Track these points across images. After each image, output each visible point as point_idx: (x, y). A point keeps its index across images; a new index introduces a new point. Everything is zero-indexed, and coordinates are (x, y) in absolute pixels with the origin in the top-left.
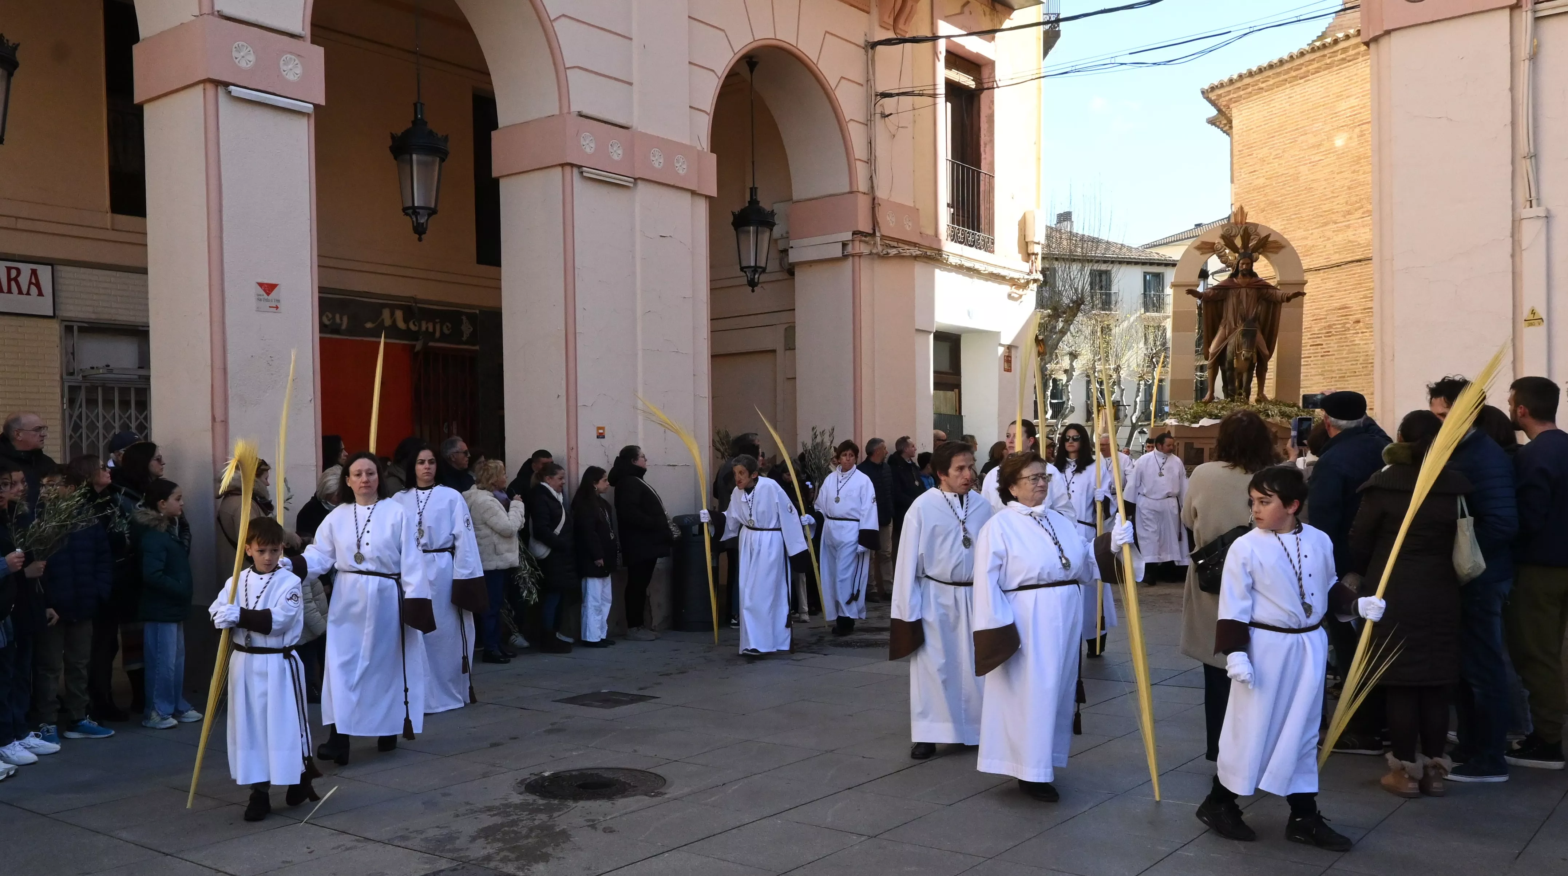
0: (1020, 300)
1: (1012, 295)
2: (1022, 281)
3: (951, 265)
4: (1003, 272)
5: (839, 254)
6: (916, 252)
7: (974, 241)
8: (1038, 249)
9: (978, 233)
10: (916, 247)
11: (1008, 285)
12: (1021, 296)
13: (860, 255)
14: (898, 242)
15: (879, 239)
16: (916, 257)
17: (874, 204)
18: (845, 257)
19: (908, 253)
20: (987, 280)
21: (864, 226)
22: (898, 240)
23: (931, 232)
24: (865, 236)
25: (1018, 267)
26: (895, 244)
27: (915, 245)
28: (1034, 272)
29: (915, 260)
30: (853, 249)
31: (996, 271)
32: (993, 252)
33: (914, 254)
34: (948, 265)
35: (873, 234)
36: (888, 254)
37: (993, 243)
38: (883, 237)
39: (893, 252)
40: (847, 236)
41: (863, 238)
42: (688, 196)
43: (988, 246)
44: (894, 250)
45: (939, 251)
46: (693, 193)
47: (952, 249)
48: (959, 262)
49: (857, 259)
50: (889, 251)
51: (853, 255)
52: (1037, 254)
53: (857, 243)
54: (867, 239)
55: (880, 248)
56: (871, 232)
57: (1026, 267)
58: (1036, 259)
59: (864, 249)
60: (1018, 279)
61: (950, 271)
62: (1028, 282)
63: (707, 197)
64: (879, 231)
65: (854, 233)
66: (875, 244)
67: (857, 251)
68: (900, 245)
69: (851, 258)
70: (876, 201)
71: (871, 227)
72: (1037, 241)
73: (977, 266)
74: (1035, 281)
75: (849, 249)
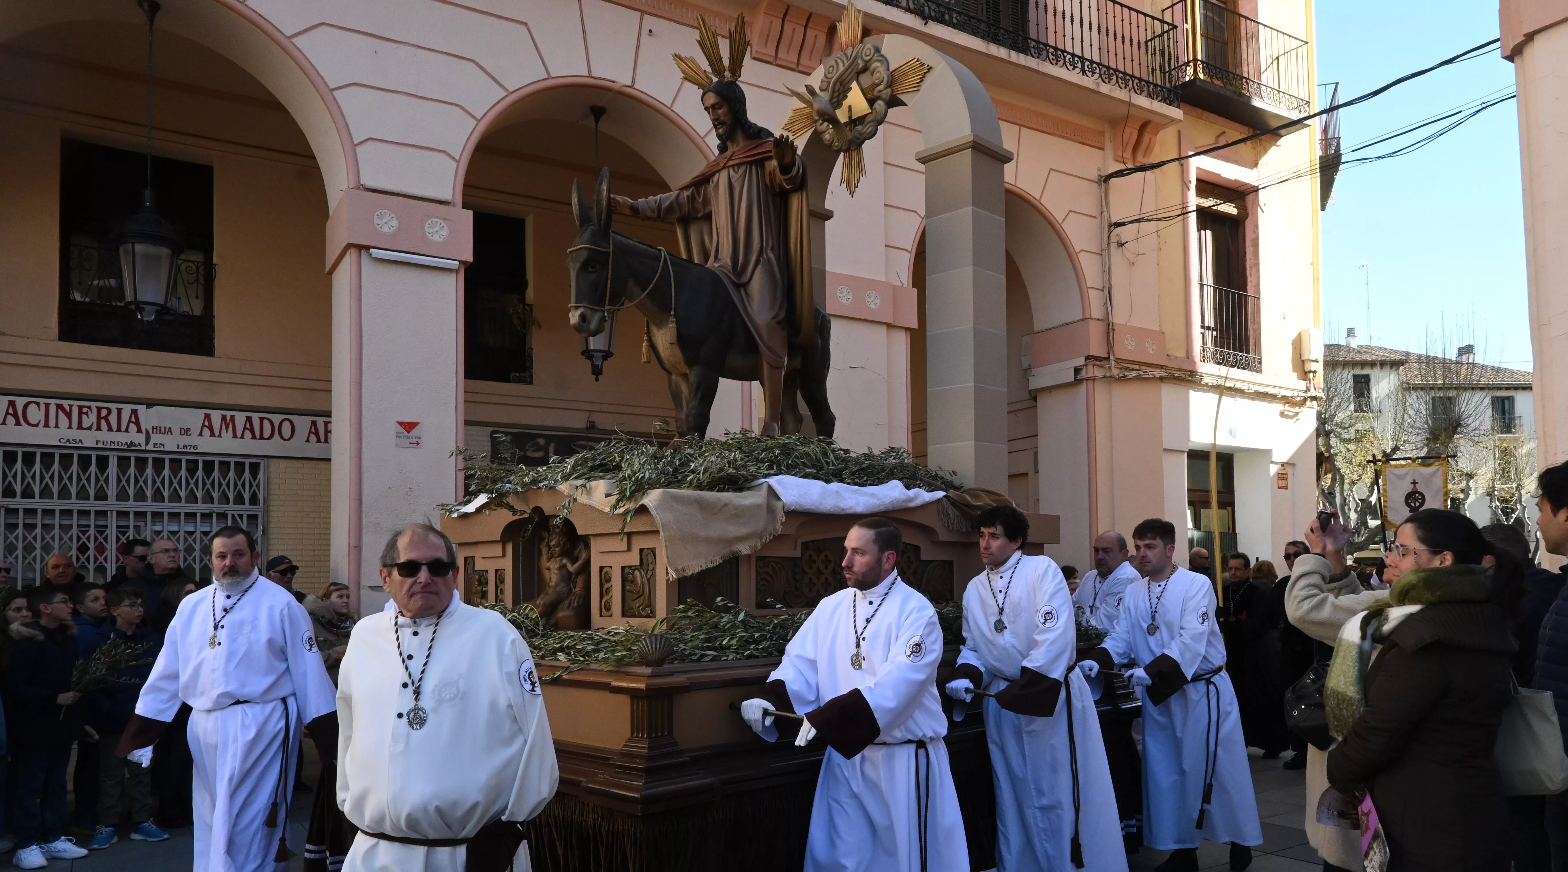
0: (1296, 418)
1: (1286, 413)
2: (1298, 399)
3: (1207, 385)
4: (1271, 391)
5: (1071, 378)
6: (1158, 373)
7: (1236, 362)
8: (1319, 367)
9: (1241, 354)
10: (1162, 369)
11: (1280, 403)
12: (1297, 414)
13: (1094, 379)
14: (1139, 365)
15: (1113, 363)
16: (1161, 379)
17: (1109, 329)
18: (1078, 382)
19: (1150, 375)
20: (1253, 399)
21: (1097, 350)
22: (1140, 363)
23: (1181, 354)
24: (1100, 361)
25: (1293, 385)
26: (1137, 367)
27: (1161, 367)
28: (1312, 389)
29: (1162, 382)
30: (1087, 373)
31: (1262, 389)
32: (1260, 371)
33: (1157, 376)
34: (1203, 385)
35: (1108, 359)
36: (1124, 376)
37: (1260, 363)
38: (1117, 360)
39: (1134, 374)
40: (1081, 361)
41: (1098, 363)
42: (885, 328)
43: (1255, 366)
44: (1134, 372)
45: (1193, 373)
46: (889, 326)
47: (1209, 370)
48: (1216, 382)
49: (1090, 383)
50: (1126, 374)
51: (1087, 379)
52: (1315, 372)
53: (1090, 367)
54: (1102, 363)
55: (1115, 372)
56: (1106, 356)
57: (1302, 385)
58: (1314, 377)
59: (1098, 373)
60: (1292, 397)
61: (1205, 391)
62: (1305, 400)
63: (907, 329)
64: (1114, 355)
65: (1087, 358)
66: (1110, 368)
67: (1090, 375)
68: (1142, 367)
69: (1085, 382)
70: (1111, 327)
71: (1106, 351)
72: (1314, 359)
73: (1238, 385)
74: (1314, 398)
75: (1083, 374)
